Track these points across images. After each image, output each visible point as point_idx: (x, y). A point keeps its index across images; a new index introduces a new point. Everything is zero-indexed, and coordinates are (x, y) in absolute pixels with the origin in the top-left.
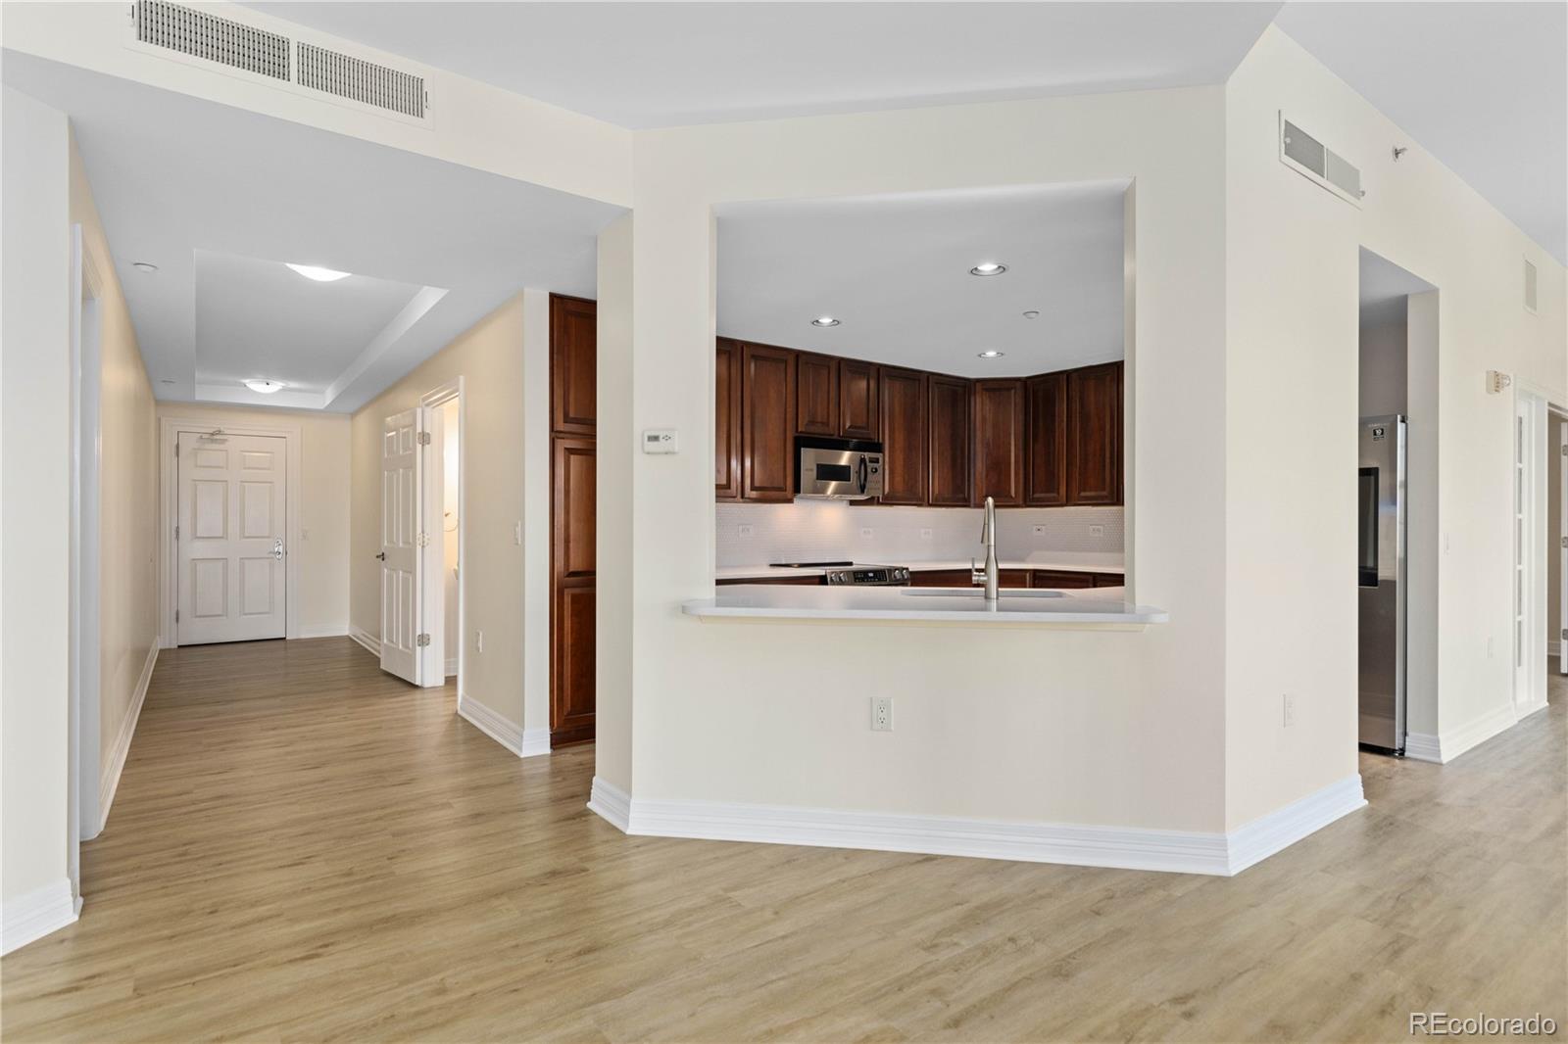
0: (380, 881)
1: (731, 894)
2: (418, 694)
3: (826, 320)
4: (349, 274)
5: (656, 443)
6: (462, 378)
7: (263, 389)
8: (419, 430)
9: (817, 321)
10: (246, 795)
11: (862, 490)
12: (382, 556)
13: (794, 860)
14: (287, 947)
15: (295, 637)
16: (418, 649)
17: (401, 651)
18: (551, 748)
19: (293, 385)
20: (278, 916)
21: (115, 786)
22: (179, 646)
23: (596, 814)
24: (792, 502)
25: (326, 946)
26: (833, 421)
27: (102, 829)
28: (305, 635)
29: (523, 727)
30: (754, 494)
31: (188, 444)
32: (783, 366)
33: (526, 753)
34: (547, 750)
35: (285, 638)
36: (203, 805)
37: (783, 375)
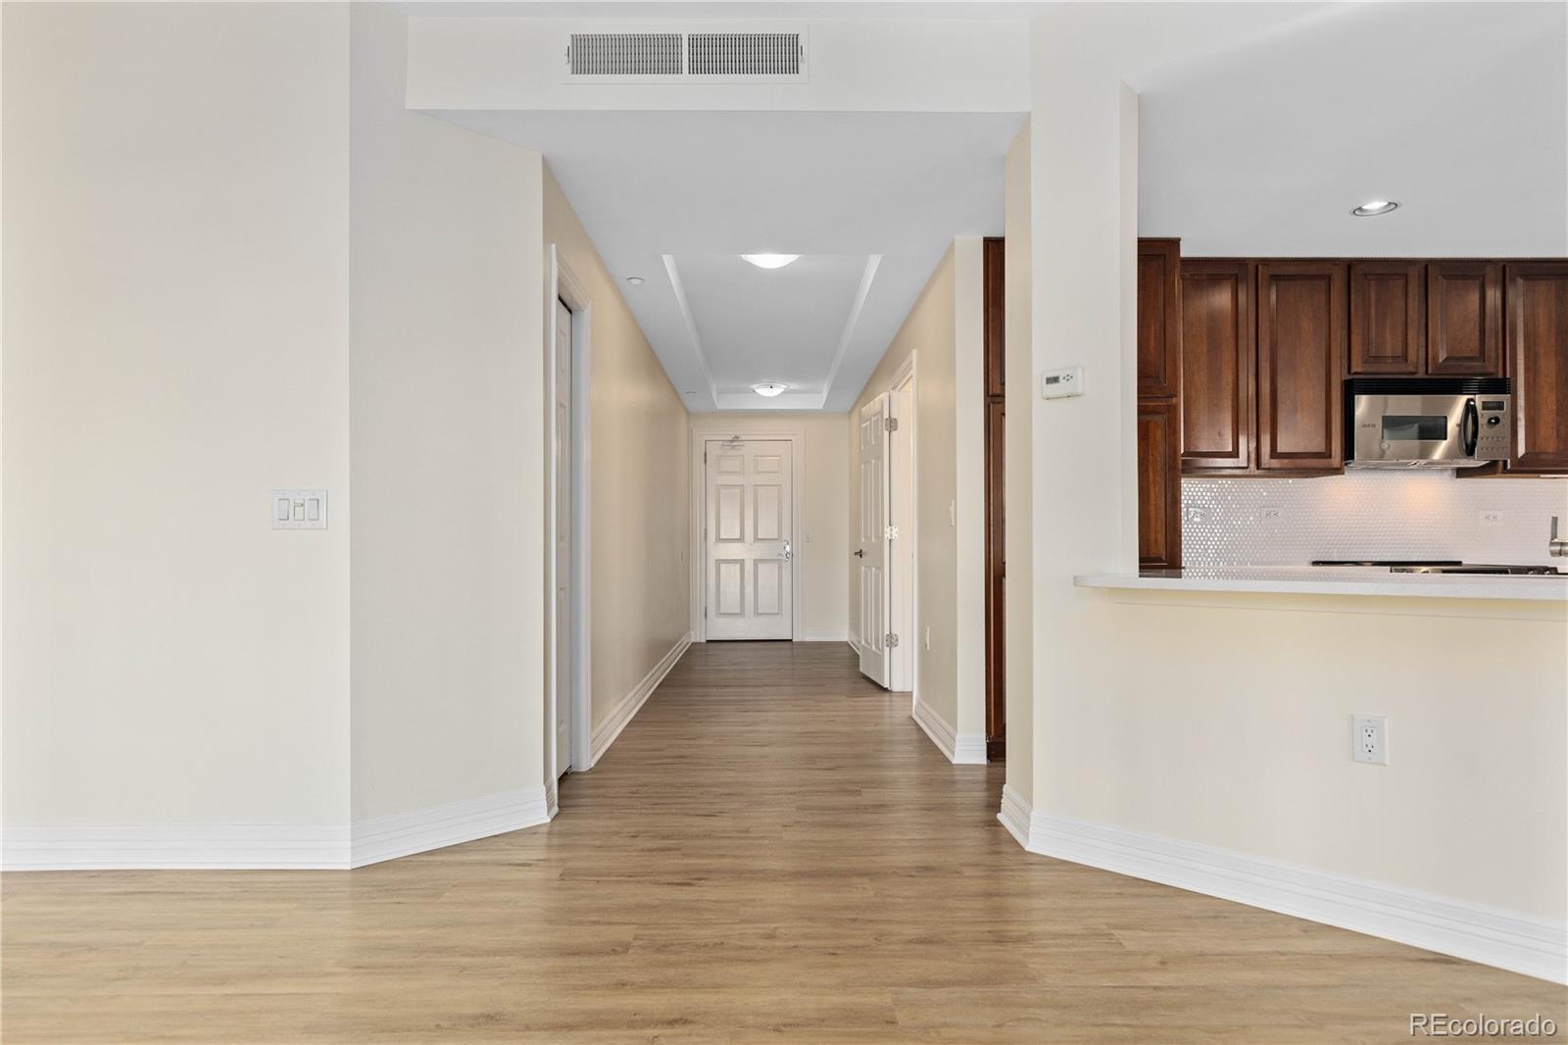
0: (767, 842)
1: (1113, 931)
2: (886, 697)
3: (1375, 205)
4: (797, 256)
5: (1054, 386)
6: (914, 351)
7: (769, 393)
8: (886, 416)
9: (1360, 209)
10: (699, 758)
11: (1470, 451)
12: (860, 554)
13: (1224, 917)
14: (673, 873)
15: (800, 640)
16: (887, 649)
17: (874, 653)
18: (988, 757)
19: (794, 386)
20: (677, 849)
21: (614, 737)
22: (708, 641)
23: (1003, 826)
24: (1343, 474)
25: (700, 879)
26: (1415, 353)
27: (592, 765)
28: (808, 639)
29: (956, 731)
30: (1276, 463)
31: (714, 450)
32: (1323, 284)
33: (957, 759)
34: (983, 761)
35: (791, 640)
36: (666, 761)
37: (1323, 298)
